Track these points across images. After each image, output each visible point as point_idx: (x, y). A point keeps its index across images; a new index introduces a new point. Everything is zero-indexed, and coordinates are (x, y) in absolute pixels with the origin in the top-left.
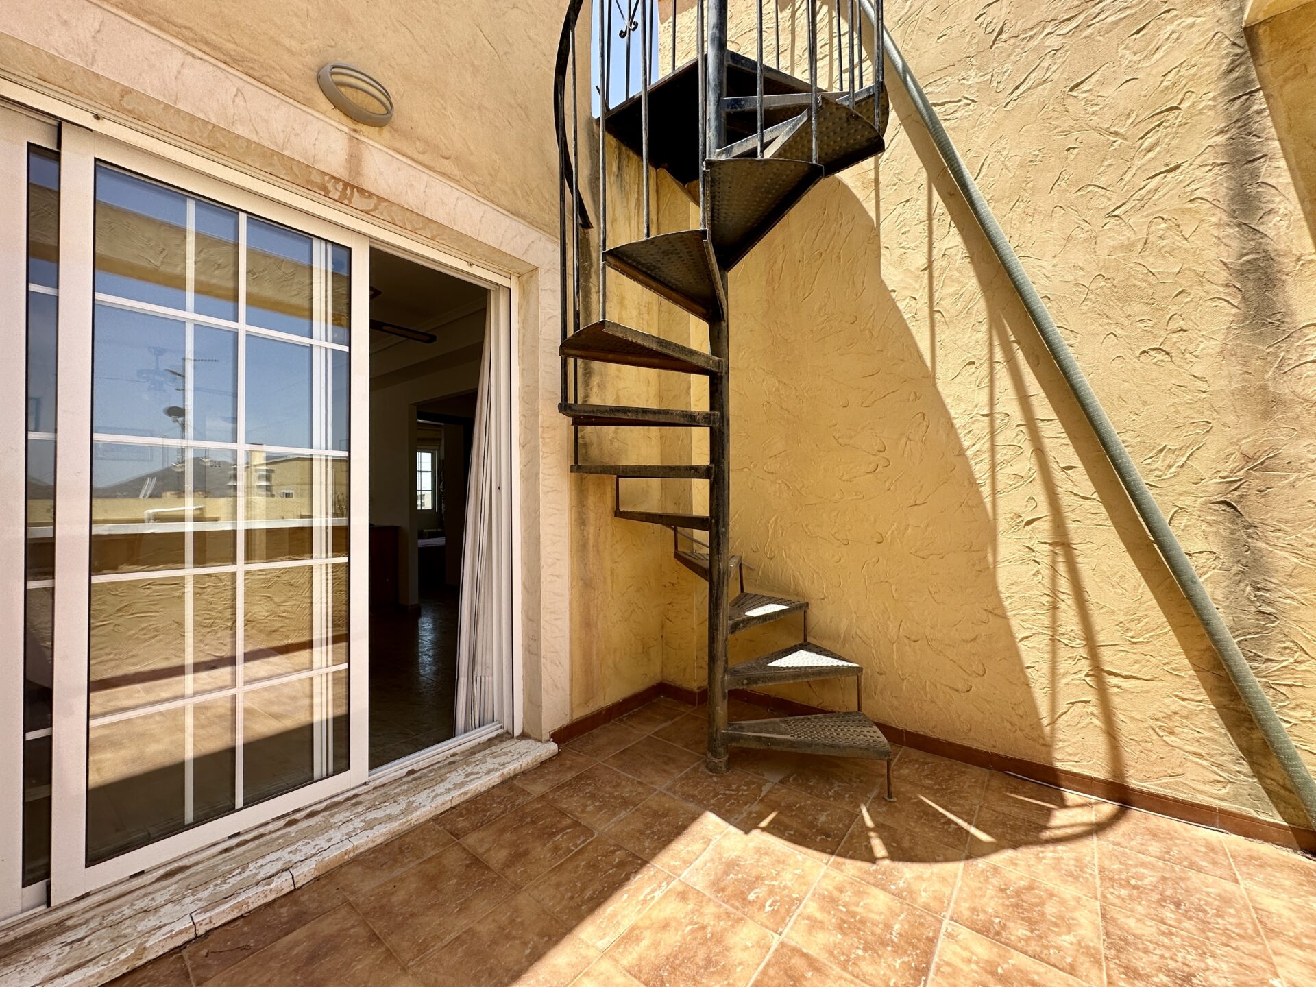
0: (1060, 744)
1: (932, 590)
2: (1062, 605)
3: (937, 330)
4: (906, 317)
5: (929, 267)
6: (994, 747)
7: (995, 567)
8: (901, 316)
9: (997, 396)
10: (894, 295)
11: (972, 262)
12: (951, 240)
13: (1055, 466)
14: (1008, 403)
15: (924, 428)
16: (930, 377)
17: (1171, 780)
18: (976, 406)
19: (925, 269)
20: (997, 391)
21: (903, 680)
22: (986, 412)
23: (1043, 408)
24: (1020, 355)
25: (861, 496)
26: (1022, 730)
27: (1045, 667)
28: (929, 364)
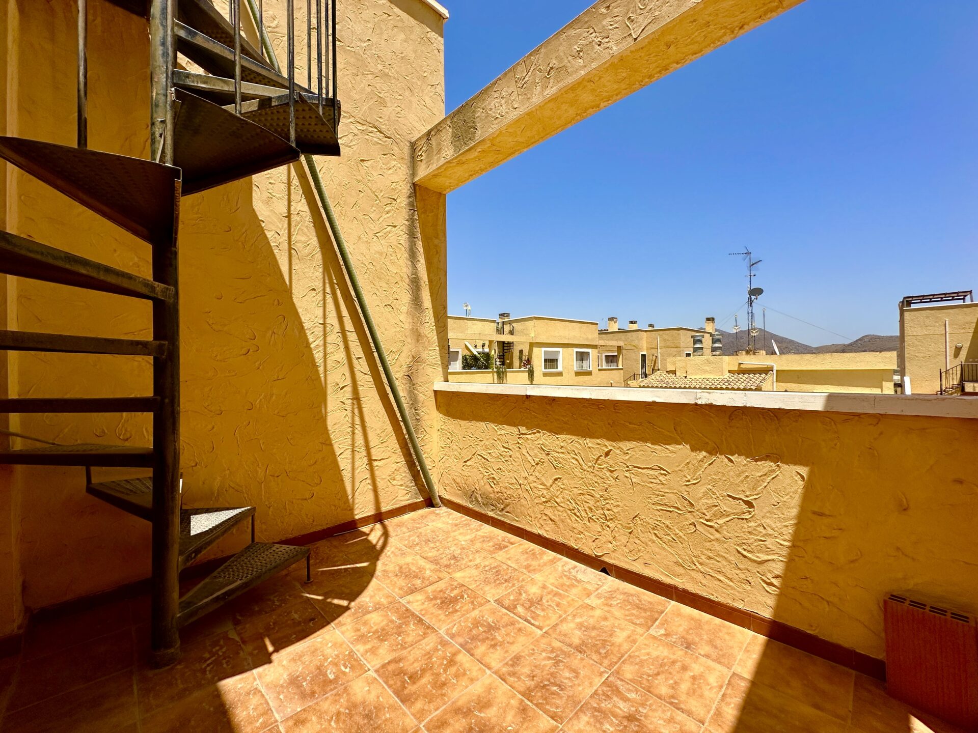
0: (357, 506)
1: (289, 437)
2: (356, 431)
3: (293, 262)
4: (272, 244)
5: (289, 216)
6: (327, 524)
7: (326, 416)
8: (269, 243)
9: (327, 313)
10: (263, 225)
11: (314, 226)
12: (301, 206)
13: (353, 356)
14: (332, 319)
15: (284, 326)
16: (288, 292)
17: (394, 501)
18: (316, 317)
19: (286, 217)
20: (327, 310)
21: (269, 507)
22: (321, 322)
23: (349, 325)
24: (338, 292)
25: (234, 374)
26: (340, 507)
27: (349, 467)
28: (288, 283)
